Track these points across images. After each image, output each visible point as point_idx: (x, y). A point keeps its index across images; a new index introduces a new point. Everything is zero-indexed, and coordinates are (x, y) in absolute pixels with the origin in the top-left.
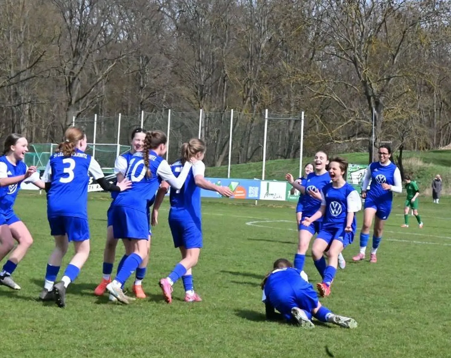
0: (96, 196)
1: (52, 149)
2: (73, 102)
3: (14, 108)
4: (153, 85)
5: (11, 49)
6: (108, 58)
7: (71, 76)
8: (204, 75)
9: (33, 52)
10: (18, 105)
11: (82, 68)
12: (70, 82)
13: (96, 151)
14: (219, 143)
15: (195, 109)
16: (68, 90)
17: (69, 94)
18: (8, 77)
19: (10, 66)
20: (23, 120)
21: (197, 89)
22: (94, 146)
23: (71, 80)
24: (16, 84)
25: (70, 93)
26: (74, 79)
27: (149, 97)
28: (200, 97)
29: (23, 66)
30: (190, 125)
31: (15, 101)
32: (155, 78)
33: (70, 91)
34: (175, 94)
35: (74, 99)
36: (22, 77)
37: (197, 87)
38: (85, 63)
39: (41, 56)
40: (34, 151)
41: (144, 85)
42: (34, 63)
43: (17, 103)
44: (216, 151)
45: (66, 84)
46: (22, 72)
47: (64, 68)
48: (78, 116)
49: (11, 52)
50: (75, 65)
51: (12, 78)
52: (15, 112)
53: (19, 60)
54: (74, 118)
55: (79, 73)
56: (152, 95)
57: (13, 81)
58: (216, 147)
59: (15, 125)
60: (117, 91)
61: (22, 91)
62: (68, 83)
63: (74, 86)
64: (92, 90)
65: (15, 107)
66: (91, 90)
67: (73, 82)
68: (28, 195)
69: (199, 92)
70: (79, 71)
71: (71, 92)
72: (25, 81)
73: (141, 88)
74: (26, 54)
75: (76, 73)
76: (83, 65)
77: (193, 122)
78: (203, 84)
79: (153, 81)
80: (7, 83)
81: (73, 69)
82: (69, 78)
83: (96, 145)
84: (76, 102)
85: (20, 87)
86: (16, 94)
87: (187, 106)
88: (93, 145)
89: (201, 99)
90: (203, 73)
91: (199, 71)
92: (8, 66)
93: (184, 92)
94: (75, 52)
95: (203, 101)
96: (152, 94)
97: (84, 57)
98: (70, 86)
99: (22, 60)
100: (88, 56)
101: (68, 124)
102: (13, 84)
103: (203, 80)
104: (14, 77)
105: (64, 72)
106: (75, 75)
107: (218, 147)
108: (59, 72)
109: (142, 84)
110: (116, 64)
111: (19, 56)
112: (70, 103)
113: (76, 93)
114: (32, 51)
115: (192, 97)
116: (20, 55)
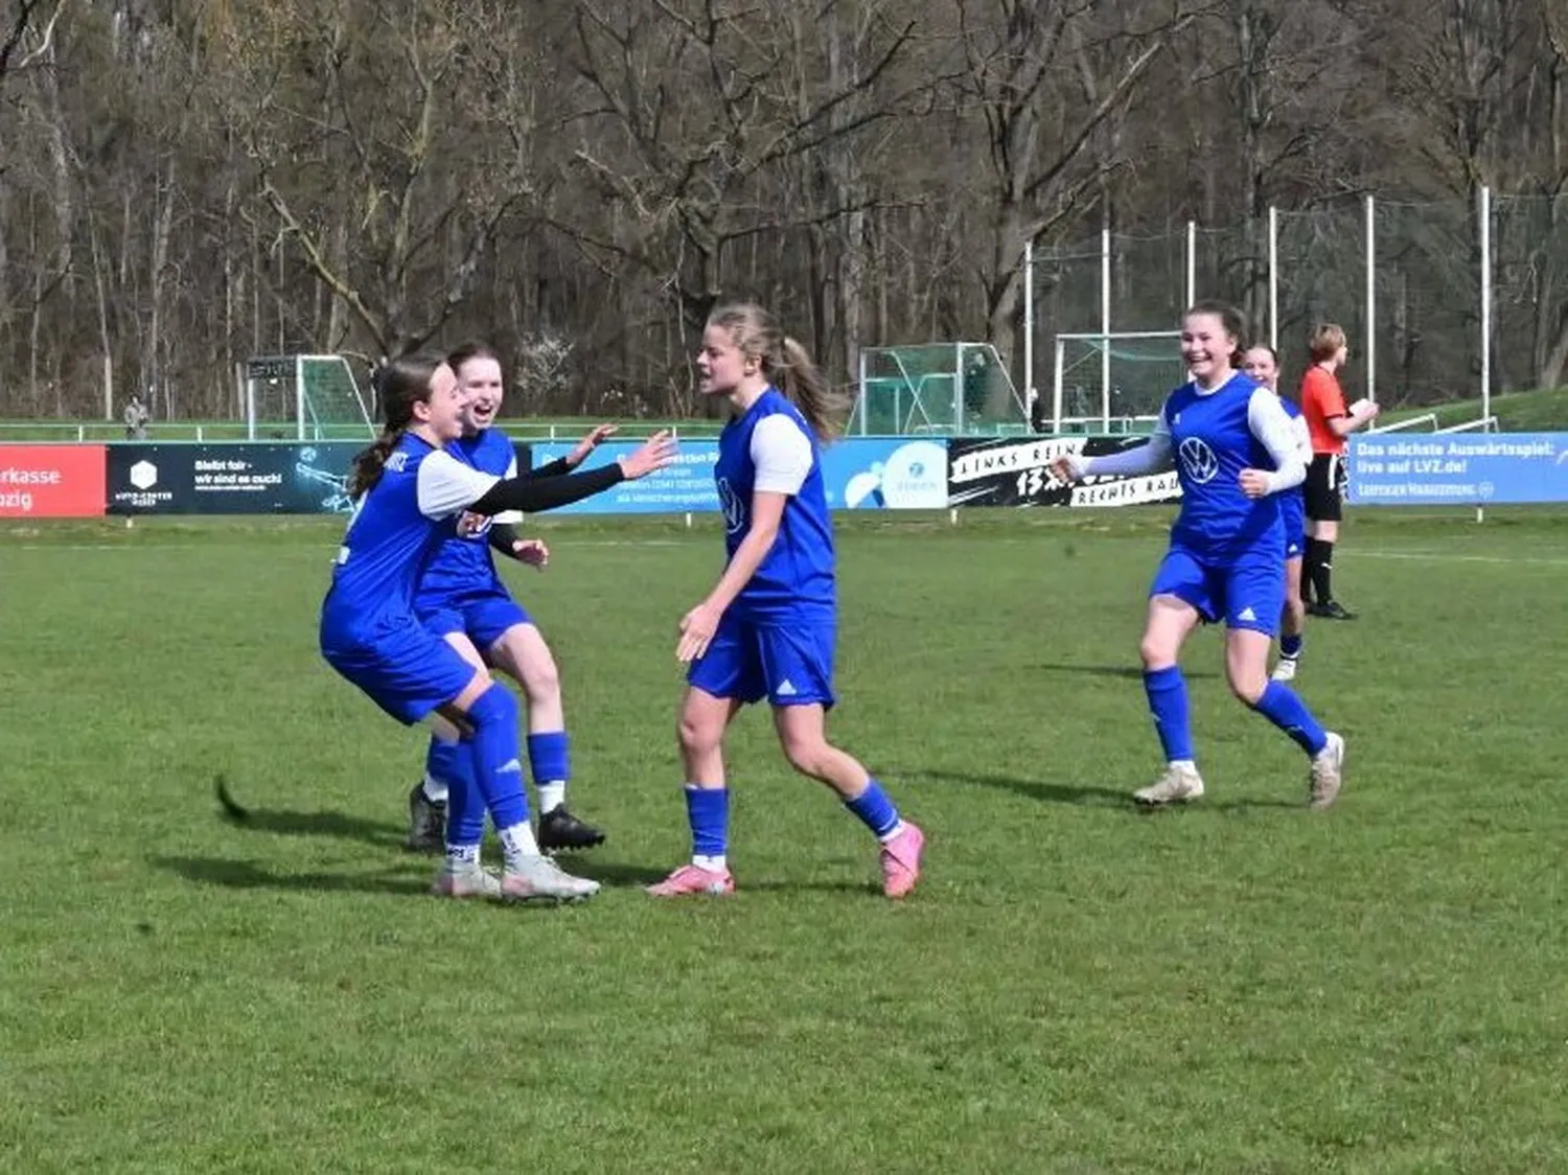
0: (1147, 519)
1: (960, 360)
2: (1018, 193)
3: (815, 227)
4: (1297, 112)
5: (796, 23)
6: (1131, 29)
7: (1008, 104)
8: (1475, 66)
9: (869, 29)
10: (830, 217)
11: (1042, 71)
12: (1002, 123)
13: (1112, 358)
14: (1545, 303)
15: (1451, 187)
16: (998, 153)
17: (1001, 166)
18: (792, 123)
19: (797, 86)
20: (847, 269)
21: (1456, 116)
22: (1106, 342)
23: (1006, 116)
24: (817, 143)
25: (1006, 164)
26: (1017, 111)
27: (1281, 157)
28: (1467, 143)
29: (838, 83)
30: (1436, 245)
31: (818, 201)
32: (1301, 87)
33: (1005, 155)
34: (1376, 139)
35: (1020, 183)
36: (837, 121)
37: (1452, 108)
38: (1052, 54)
39: (901, 41)
40: (895, 372)
41: (1263, 117)
42: (879, 67)
43: (825, 211)
44: (1536, 334)
45: (992, 134)
46: (837, 100)
47: (979, 77)
48: (1037, 239)
49: (798, 35)
50: (1018, 63)
51: (804, 124)
52: (820, 241)
53: (823, 59)
54: (1029, 247)
55: (1033, 89)
56: (1293, 149)
57: (807, 134)
58: (1537, 319)
59: (823, 286)
60: (1168, 141)
61: (839, 166)
62: (996, 127)
63: (1018, 140)
64: (1083, 146)
65: (819, 222)
66: (1078, 144)
67: (1013, 122)
68: (912, 528)
69: (1462, 125)
70: (1033, 82)
71: (1010, 159)
72: (849, 133)
73: (1255, 126)
74: (848, 38)
75: (1022, 89)
76: (1048, 62)
77: (1448, 233)
78: (1474, 94)
79: (1297, 100)
80: (790, 143)
81: (1010, 78)
82: (1000, 108)
83: (1112, 341)
84: (1026, 193)
85: (832, 155)
86: (822, 180)
87: (1421, 179)
88: (1101, 340)
89: (1472, 153)
90: (1471, 57)
91: (1455, 48)
92: (787, 84)
93: (1406, 131)
94: (1016, 18)
95: (1478, 157)
96: (1295, 145)
97: (1048, 33)
98: (1003, 138)
99: (834, 59)
100: (1060, 29)
101: (1005, 268)
102: (808, 146)
103: (1473, 81)
104: (811, 121)
105: (982, 92)
106: (1020, 97)
107: (1544, 316)
108: (964, 90)
109: (1255, 114)
110: (1160, 48)
111: (824, 49)
112: (1007, 199)
113: (1027, 160)
114: (865, 26)
115: (1440, 148)
116: (828, 44)
